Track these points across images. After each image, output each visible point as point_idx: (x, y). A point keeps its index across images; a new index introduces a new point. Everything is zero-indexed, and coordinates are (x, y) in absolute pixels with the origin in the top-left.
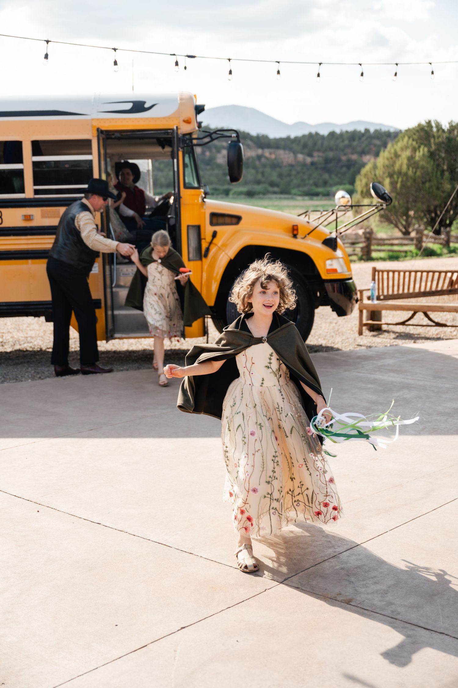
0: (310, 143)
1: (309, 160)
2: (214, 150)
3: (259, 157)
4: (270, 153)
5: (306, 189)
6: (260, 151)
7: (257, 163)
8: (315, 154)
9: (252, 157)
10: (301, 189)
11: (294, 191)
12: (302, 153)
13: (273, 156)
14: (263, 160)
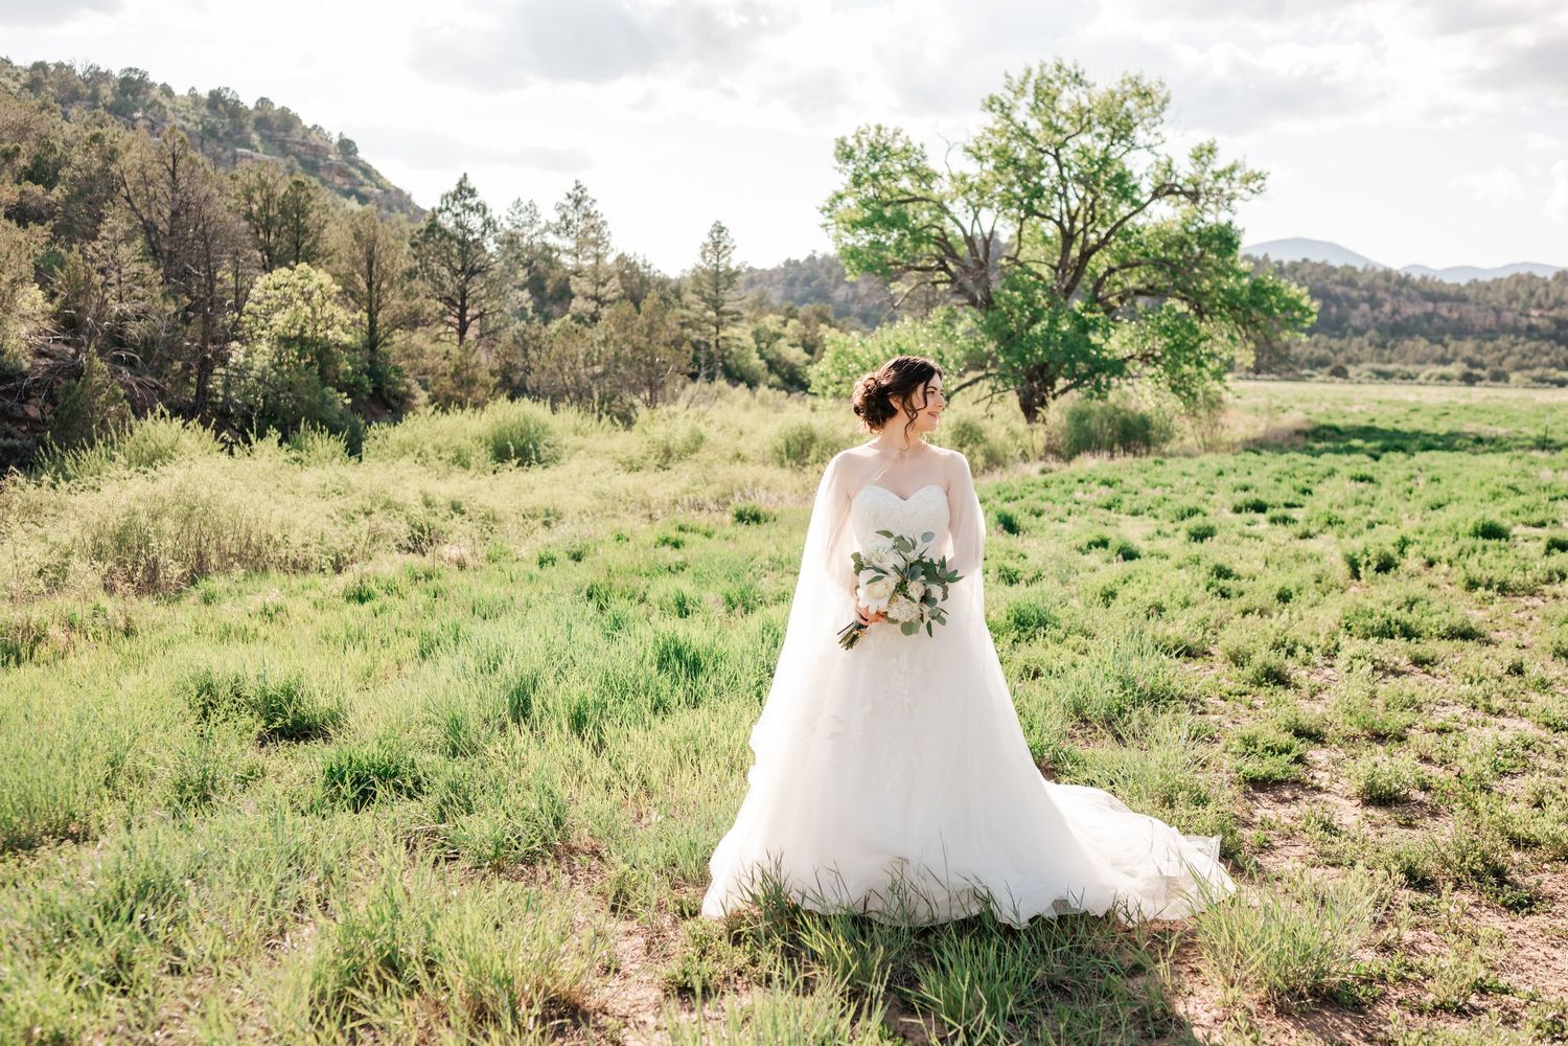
0: (1522, 293)
1: (1524, 322)
2: (1345, 304)
3: (1429, 317)
4: (1450, 311)
5: (1537, 372)
6: (1430, 306)
7: (1425, 325)
8: (1534, 313)
9: (1414, 316)
10: (1527, 372)
11: (1514, 376)
12: (1509, 310)
13: (1455, 315)
14: (1436, 320)
